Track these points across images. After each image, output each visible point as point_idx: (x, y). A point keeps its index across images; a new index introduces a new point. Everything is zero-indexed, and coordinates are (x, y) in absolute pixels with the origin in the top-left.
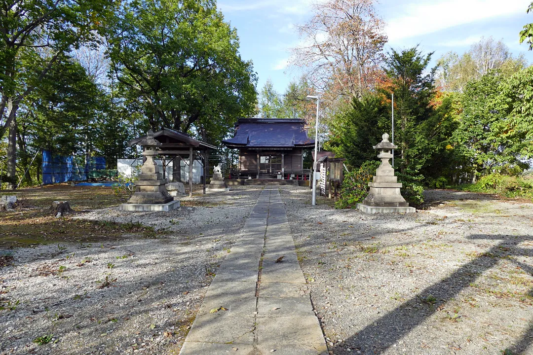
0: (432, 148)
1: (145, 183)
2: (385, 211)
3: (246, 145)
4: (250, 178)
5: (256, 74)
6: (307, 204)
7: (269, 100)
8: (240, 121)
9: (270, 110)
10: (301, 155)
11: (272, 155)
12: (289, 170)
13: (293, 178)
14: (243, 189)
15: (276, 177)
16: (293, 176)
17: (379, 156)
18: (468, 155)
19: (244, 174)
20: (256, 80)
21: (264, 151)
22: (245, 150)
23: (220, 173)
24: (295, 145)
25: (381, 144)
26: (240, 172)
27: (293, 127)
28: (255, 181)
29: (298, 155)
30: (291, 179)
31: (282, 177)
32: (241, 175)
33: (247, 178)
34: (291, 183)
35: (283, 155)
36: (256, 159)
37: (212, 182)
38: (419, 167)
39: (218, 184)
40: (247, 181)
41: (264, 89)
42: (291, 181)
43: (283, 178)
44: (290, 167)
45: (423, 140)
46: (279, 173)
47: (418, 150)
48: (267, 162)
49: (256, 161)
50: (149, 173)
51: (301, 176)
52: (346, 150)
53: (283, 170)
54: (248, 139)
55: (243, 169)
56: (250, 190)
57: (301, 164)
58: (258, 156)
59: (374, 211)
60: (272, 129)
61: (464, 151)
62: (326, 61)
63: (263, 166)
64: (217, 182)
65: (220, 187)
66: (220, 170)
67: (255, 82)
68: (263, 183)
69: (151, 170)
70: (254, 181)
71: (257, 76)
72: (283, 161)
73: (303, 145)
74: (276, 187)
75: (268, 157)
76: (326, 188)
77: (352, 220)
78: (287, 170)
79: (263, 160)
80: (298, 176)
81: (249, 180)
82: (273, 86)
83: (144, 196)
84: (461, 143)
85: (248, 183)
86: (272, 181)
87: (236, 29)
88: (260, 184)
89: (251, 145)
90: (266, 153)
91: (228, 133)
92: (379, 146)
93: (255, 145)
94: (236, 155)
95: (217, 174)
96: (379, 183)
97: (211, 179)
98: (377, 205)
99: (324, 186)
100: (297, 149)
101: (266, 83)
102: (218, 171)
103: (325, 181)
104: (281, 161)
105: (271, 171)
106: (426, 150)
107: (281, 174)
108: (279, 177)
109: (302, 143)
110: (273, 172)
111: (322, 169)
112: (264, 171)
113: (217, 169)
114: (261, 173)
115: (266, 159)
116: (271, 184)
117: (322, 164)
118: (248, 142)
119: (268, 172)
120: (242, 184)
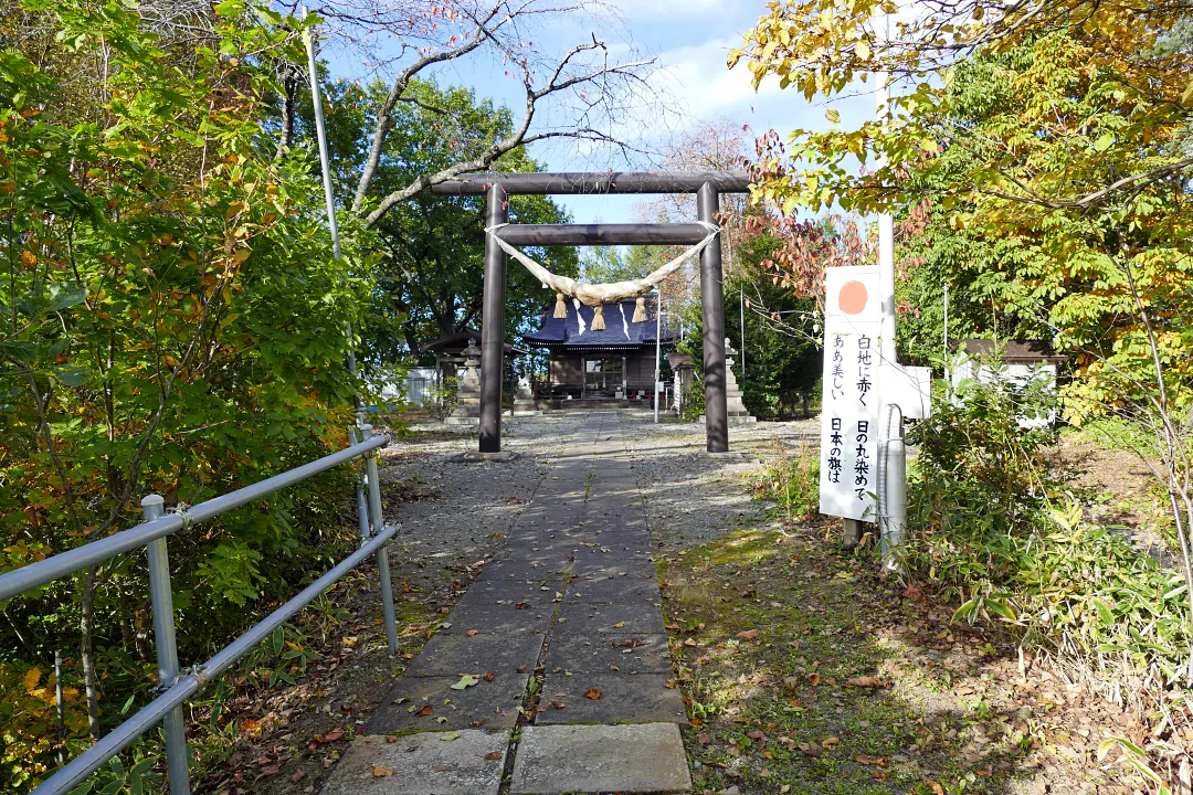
1: (469, 395)
4: (570, 397)
6: (648, 421)
10: (655, 356)
11: (605, 359)
12: (636, 383)
13: (642, 396)
14: (561, 413)
15: (614, 395)
16: (642, 392)
19: (559, 391)
21: (591, 352)
22: (563, 351)
23: (528, 388)
24: (645, 341)
26: (553, 388)
28: (579, 402)
29: (649, 357)
30: (638, 397)
31: (623, 394)
32: (554, 394)
33: (566, 398)
34: (638, 404)
35: (624, 359)
36: (579, 366)
37: (516, 402)
39: (526, 405)
40: (564, 402)
42: (639, 401)
43: (625, 397)
44: (636, 378)
46: (619, 388)
48: (598, 369)
49: (579, 369)
50: (472, 385)
53: (625, 383)
54: (566, 331)
55: (557, 383)
56: (573, 414)
63: (591, 377)
64: (523, 402)
65: (529, 409)
66: (528, 384)
68: (591, 405)
69: (474, 381)
70: (576, 403)
72: (624, 367)
74: (613, 410)
75: (599, 362)
78: (631, 384)
79: (591, 366)
80: (650, 393)
81: (569, 401)
83: (468, 410)
85: (567, 405)
86: (607, 402)
88: (586, 407)
89: (570, 342)
90: (596, 356)
93: (577, 342)
95: (523, 390)
97: (515, 397)
102: (525, 385)
103: (679, 397)
104: (621, 367)
105: (604, 386)
107: (622, 390)
108: (618, 395)
110: (607, 388)
111: (677, 379)
112: (592, 386)
113: (524, 383)
114: (588, 390)
115: (597, 365)
116: (606, 407)
117: (677, 373)
118: (566, 338)
119: (601, 387)
120: (557, 406)
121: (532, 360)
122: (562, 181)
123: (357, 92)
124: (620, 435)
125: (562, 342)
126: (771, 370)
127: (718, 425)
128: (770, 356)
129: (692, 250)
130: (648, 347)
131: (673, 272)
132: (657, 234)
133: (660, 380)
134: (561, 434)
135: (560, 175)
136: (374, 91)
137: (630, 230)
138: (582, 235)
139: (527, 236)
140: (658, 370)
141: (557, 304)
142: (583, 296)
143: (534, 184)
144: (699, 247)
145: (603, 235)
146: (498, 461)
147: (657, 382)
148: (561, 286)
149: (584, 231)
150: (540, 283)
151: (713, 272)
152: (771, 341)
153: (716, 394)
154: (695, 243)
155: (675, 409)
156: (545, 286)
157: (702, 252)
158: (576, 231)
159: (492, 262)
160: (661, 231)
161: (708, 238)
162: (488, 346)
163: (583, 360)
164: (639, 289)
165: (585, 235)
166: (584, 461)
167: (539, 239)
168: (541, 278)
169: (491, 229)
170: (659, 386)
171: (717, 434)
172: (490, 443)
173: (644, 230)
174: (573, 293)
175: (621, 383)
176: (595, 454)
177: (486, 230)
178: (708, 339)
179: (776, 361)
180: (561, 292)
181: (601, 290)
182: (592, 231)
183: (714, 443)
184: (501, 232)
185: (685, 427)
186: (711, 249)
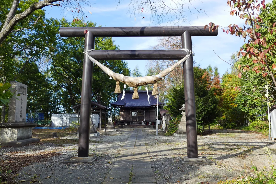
0: (207, 109)
2: (183, 136)
4: (126, 124)
6: (154, 134)
10: (155, 111)
11: (138, 111)
13: (151, 124)
14: (123, 130)
15: (141, 124)
16: (150, 123)
17: (182, 113)
18: (244, 110)
19: (123, 122)
21: (134, 109)
22: (124, 109)
23: (111, 121)
24: (151, 105)
25: (182, 108)
26: (121, 121)
29: (153, 111)
30: (149, 124)
31: (144, 123)
32: (121, 123)
33: (125, 124)
34: (149, 127)
35: (145, 111)
36: (129, 114)
37: (107, 126)
38: (201, 117)
39: (110, 127)
40: (124, 126)
42: (150, 126)
43: (145, 124)
44: (149, 118)
45: (201, 106)
46: (143, 121)
47: (200, 110)
48: (136, 115)
51: (155, 123)
52: (171, 110)
53: (145, 119)
54: (125, 102)
55: (122, 119)
56: (127, 130)
57: (155, 116)
59: (179, 136)
61: (241, 108)
62: (166, 64)
63: (133, 117)
64: (110, 126)
65: (111, 129)
66: (111, 120)
68: (133, 127)
70: (129, 126)
72: (144, 114)
74: (141, 129)
75: (136, 112)
76: (165, 128)
77: (169, 139)
78: (147, 120)
79: (133, 114)
80: (153, 123)
81: (126, 126)
84: (240, 104)
86: (139, 126)
87: (119, 47)
88: (132, 128)
89: (126, 106)
91: (112, 98)
92: (181, 110)
93: (129, 106)
94: (117, 111)
95: (110, 122)
96: (181, 124)
97: (107, 124)
98: (180, 133)
99: (164, 127)
102: (110, 120)
103: (164, 125)
104: (143, 114)
105: (138, 121)
106: (204, 110)
107: (144, 122)
108: (143, 124)
109: (155, 105)
110: (139, 121)
111: (163, 119)
112: (134, 120)
113: (110, 119)
114: (133, 122)
115: (135, 113)
116: (138, 128)
117: (163, 116)
118: (125, 104)
119: (137, 121)
120: (122, 127)
121: (114, 111)
122: (120, 30)
123: (57, 23)
124: (144, 142)
125: (124, 106)
126: (199, 116)
127: (193, 145)
128: (199, 111)
129: (179, 62)
130: (153, 108)
131: (171, 71)
132: (164, 55)
133: (158, 120)
134: (121, 141)
135: (118, 28)
136: (62, 22)
137: (151, 52)
138: (128, 54)
139: (103, 55)
140: (157, 116)
141: (116, 87)
142: (128, 82)
143: (106, 31)
144: (183, 60)
145: (138, 55)
146: (85, 163)
147: (157, 120)
148: (118, 78)
149: (129, 53)
150: (108, 77)
151: (190, 72)
152: (199, 106)
153: (192, 129)
154: (181, 59)
155: (163, 129)
156: (111, 78)
157: (184, 63)
158: (126, 53)
159: (86, 66)
160: (165, 53)
161: (187, 56)
162: (83, 106)
163: (131, 112)
164: (155, 79)
165: (130, 55)
166: (128, 161)
167: (108, 56)
168: (109, 74)
169: (87, 52)
170: (158, 122)
171: (193, 149)
172: (83, 152)
173: (157, 53)
174: (124, 81)
175: (144, 120)
176: (134, 155)
177: (84, 52)
178: (188, 103)
179: (201, 113)
180: (118, 81)
181: (137, 80)
182: (133, 53)
183: (192, 153)
184: (91, 53)
185: (169, 138)
186: (188, 61)
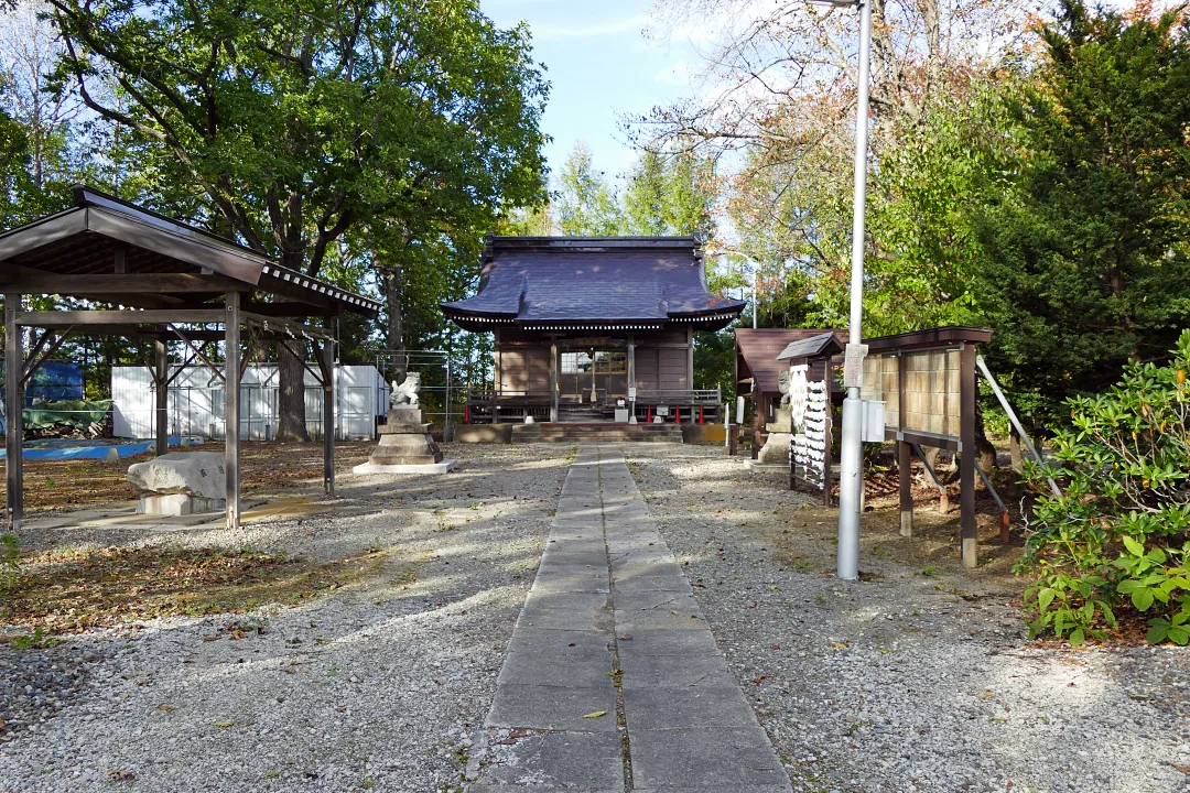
3: (515, 315)
4: (529, 420)
5: (542, 71)
7: (582, 197)
8: (497, 245)
9: (586, 226)
10: (686, 345)
11: (598, 349)
12: (652, 393)
13: (666, 419)
15: (612, 416)
16: (663, 411)
19: (512, 408)
20: (543, 90)
21: (571, 335)
22: (516, 333)
23: (414, 406)
24: (668, 314)
26: (501, 402)
27: (661, 262)
28: (548, 430)
29: (677, 345)
30: (658, 420)
31: (630, 414)
32: (501, 412)
33: (522, 421)
34: (661, 432)
35: (632, 347)
36: (548, 359)
39: (405, 449)
40: (521, 429)
41: (567, 169)
42: (660, 427)
43: (634, 420)
44: (654, 384)
46: (621, 403)
48: (582, 368)
49: (549, 366)
51: (688, 412)
53: (632, 392)
54: (522, 297)
55: (508, 392)
57: (687, 375)
58: (554, 349)
60: (596, 269)
63: (568, 382)
64: (404, 442)
65: (414, 460)
66: (414, 397)
67: (540, 97)
68: (570, 434)
70: (543, 430)
71: (545, 77)
72: (631, 364)
73: (696, 315)
74: (616, 452)
75: (584, 355)
78: (644, 393)
79: (570, 362)
80: (679, 411)
81: (528, 428)
82: (593, 160)
85: (524, 437)
86: (599, 428)
88: (561, 440)
89: (531, 315)
90: (580, 342)
93: (544, 315)
100: (675, 327)
101: (571, 151)
102: (408, 400)
105: (594, 399)
107: (626, 406)
108: (621, 415)
109: (692, 309)
110: (599, 402)
112: (572, 398)
114: (564, 405)
116: (599, 439)
118: (524, 306)
119: (587, 399)
120: (506, 436)
130: (677, 328)
163: (555, 351)
175: (627, 393)
